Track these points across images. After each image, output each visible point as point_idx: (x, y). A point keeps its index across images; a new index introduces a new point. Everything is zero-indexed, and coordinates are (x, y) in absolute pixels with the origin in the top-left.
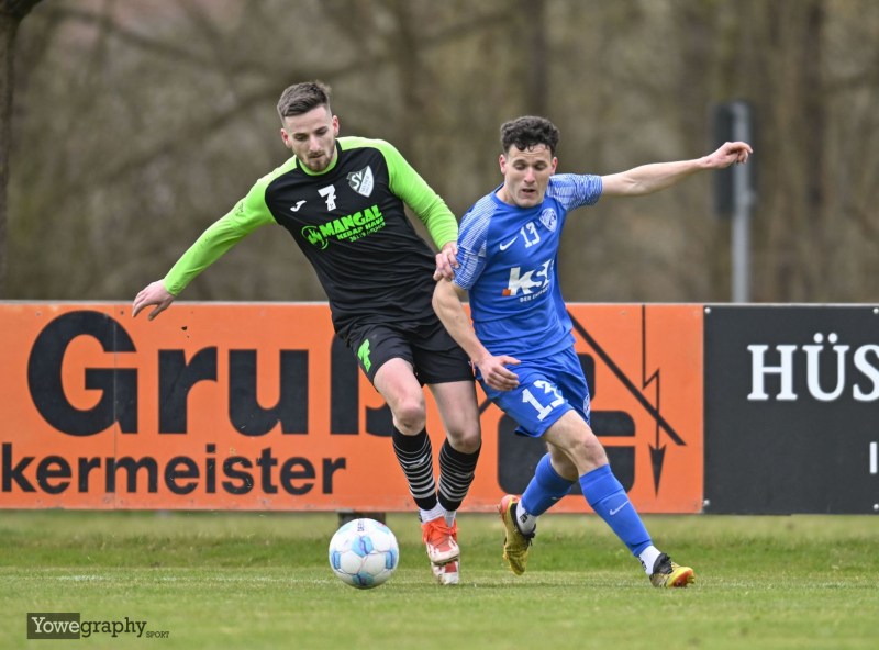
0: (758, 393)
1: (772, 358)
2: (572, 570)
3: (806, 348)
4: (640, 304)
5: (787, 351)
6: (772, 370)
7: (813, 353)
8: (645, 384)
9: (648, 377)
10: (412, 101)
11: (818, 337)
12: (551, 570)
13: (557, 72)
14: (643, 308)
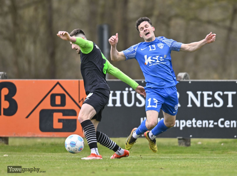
0: (110, 104)
1: (114, 95)
2: (59, 153)
3: (124, 92)
4: (78, 80)
5: (118, 93)
6: (114, 98)
7: (125, 93)
8: (80, 102)
9: (80, 100)
10: (15, 24)
11: (127, 89)
12: (54, 153)
13: (55, 17)
14: (79, 81)
